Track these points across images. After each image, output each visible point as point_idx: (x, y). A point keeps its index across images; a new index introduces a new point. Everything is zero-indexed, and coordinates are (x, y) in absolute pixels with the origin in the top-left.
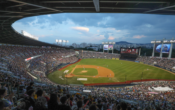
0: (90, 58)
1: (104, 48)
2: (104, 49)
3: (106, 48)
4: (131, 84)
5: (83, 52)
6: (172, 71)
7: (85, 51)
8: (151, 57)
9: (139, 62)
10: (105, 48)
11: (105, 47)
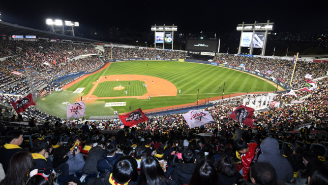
0: (136, 60)
1: (156, 39)
2: (156, 42)
3: (160, 40)
4: (206, 104)
5: (114, 47)
6: (266, 77)
7: (116, 46)
8: (235, 55)
9: (218, 65)
10: (158, 39)
11: (157, 37)
